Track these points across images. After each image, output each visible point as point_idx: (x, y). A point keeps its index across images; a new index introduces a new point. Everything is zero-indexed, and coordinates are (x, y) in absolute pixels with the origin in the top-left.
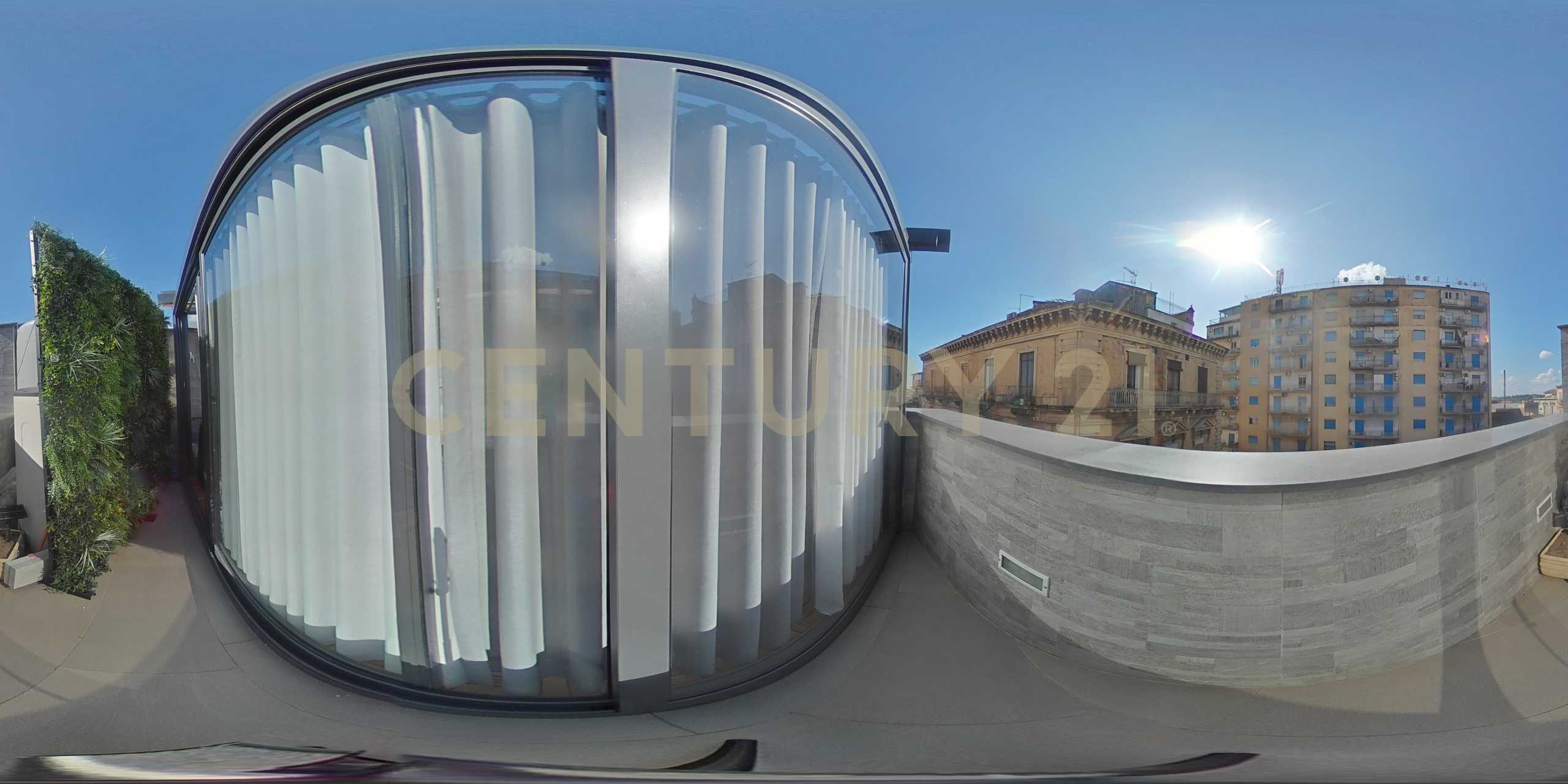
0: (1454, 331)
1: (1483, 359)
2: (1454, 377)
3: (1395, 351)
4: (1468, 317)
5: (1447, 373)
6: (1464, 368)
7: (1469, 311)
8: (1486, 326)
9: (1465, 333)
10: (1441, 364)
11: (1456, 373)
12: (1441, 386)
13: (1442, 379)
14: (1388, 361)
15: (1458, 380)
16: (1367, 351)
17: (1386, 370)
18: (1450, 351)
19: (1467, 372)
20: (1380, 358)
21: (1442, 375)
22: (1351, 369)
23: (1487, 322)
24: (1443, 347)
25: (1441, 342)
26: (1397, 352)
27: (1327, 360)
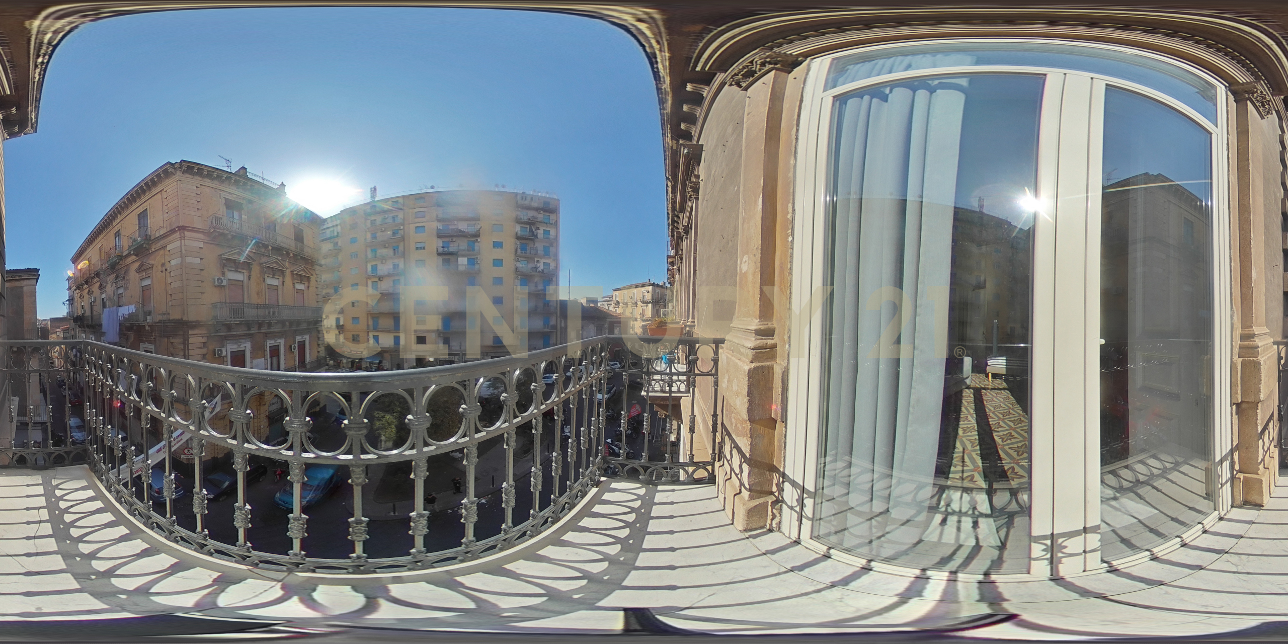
0: (528, 227)
1: (552, 250)
2: (528, 262)
3: (477, 240)
4: (541, 216)
5: (522, 259)
6: (536, 254)
7: (542, 212)
8: (556, 225)
9: (538, 228)
10: (516, 250)
11: (529, 259)
12: (517, 269)
13: (518, 264)
14: (471, 248)
15: (531, 265)
16: (452, 239)
17: (469, 255)
18: (524, 241)
19: (539, 259)
20: (463, 244)
21: (518, 261)
22: (439, 254)
23: (557, 221)
24: (518, 238)
25: (517, 233)
26: (479, 240)
27: (417, 249)
